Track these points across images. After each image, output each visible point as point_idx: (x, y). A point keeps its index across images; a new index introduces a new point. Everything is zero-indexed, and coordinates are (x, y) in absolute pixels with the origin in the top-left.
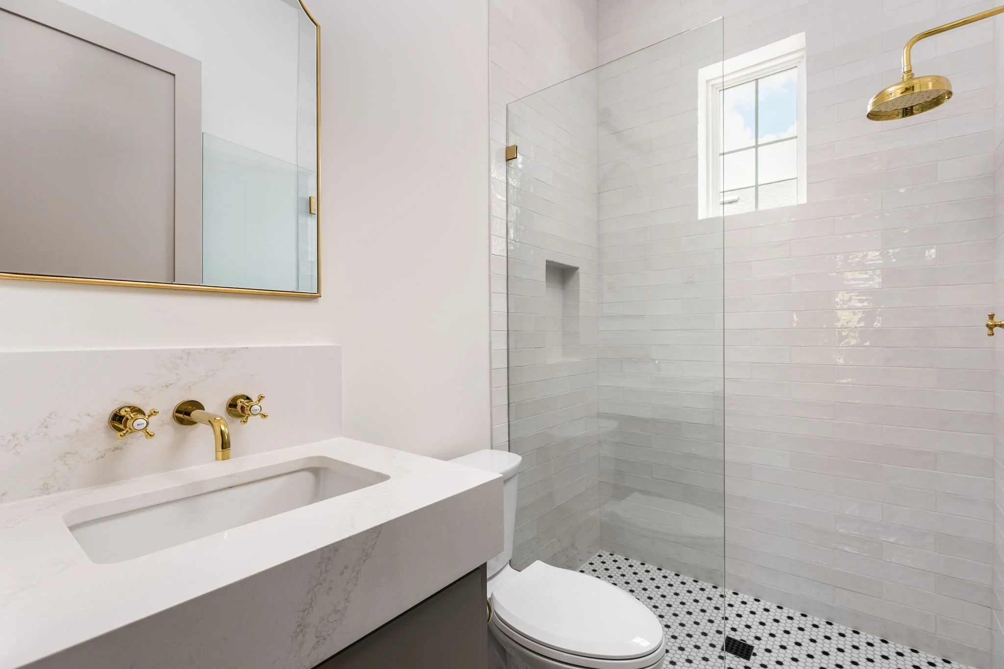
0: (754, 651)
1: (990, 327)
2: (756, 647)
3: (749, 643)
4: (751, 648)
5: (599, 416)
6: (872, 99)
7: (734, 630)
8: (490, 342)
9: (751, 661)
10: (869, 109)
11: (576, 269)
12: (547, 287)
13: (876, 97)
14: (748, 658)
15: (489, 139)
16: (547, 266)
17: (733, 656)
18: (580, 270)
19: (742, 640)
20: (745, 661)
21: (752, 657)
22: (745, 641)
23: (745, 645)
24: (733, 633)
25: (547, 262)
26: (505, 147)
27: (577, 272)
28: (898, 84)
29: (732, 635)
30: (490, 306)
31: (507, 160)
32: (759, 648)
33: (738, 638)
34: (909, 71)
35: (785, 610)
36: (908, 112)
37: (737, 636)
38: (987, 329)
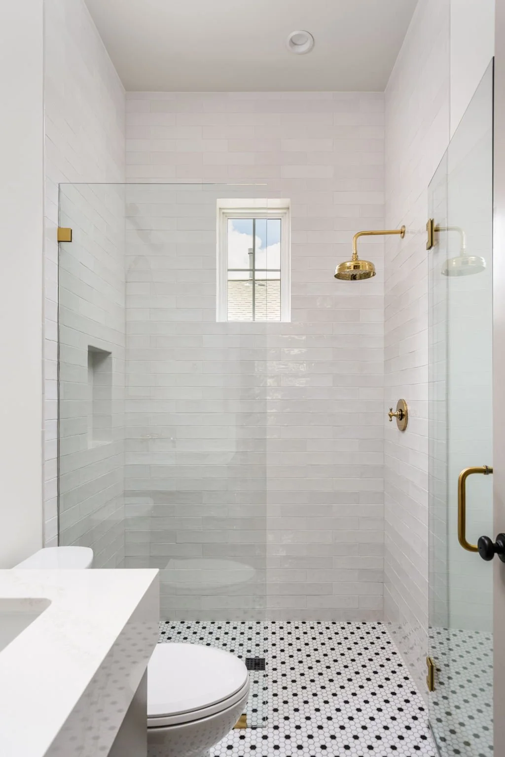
0: (266, 661)
1: (391, 416)
2: (266, 658)
3: (261, 657)
4: (264, 660)
5: (127, 494)
6: (338, 266)
7: (249, 651)
8: (43, 433)
9: (266, 669)
10: (336, 273)
11: (110, 353)
12: (88, 371)
13: (340, 266)
14: (263, 669)
15: (44, 216)
16: (89, 352)
17: (254, 671)
18: (113, 355)
19: (256, 657)
20: (262, 671)
21: (266, 666)
22: (258, 657)
23: (259, 659)
24: (249, 654)
25: (89, 347)
26: (57, 227)
27: (110, 356)
28: (351, 261)
29: (250, 656)
30: (43, 393)
31: (59, 241)
32: (268, 658)
33: (253, 657)
34: (356, 254)
35: (277, 623)
36: (354, 278)
37: (252, 656)
38: (389, 417)
